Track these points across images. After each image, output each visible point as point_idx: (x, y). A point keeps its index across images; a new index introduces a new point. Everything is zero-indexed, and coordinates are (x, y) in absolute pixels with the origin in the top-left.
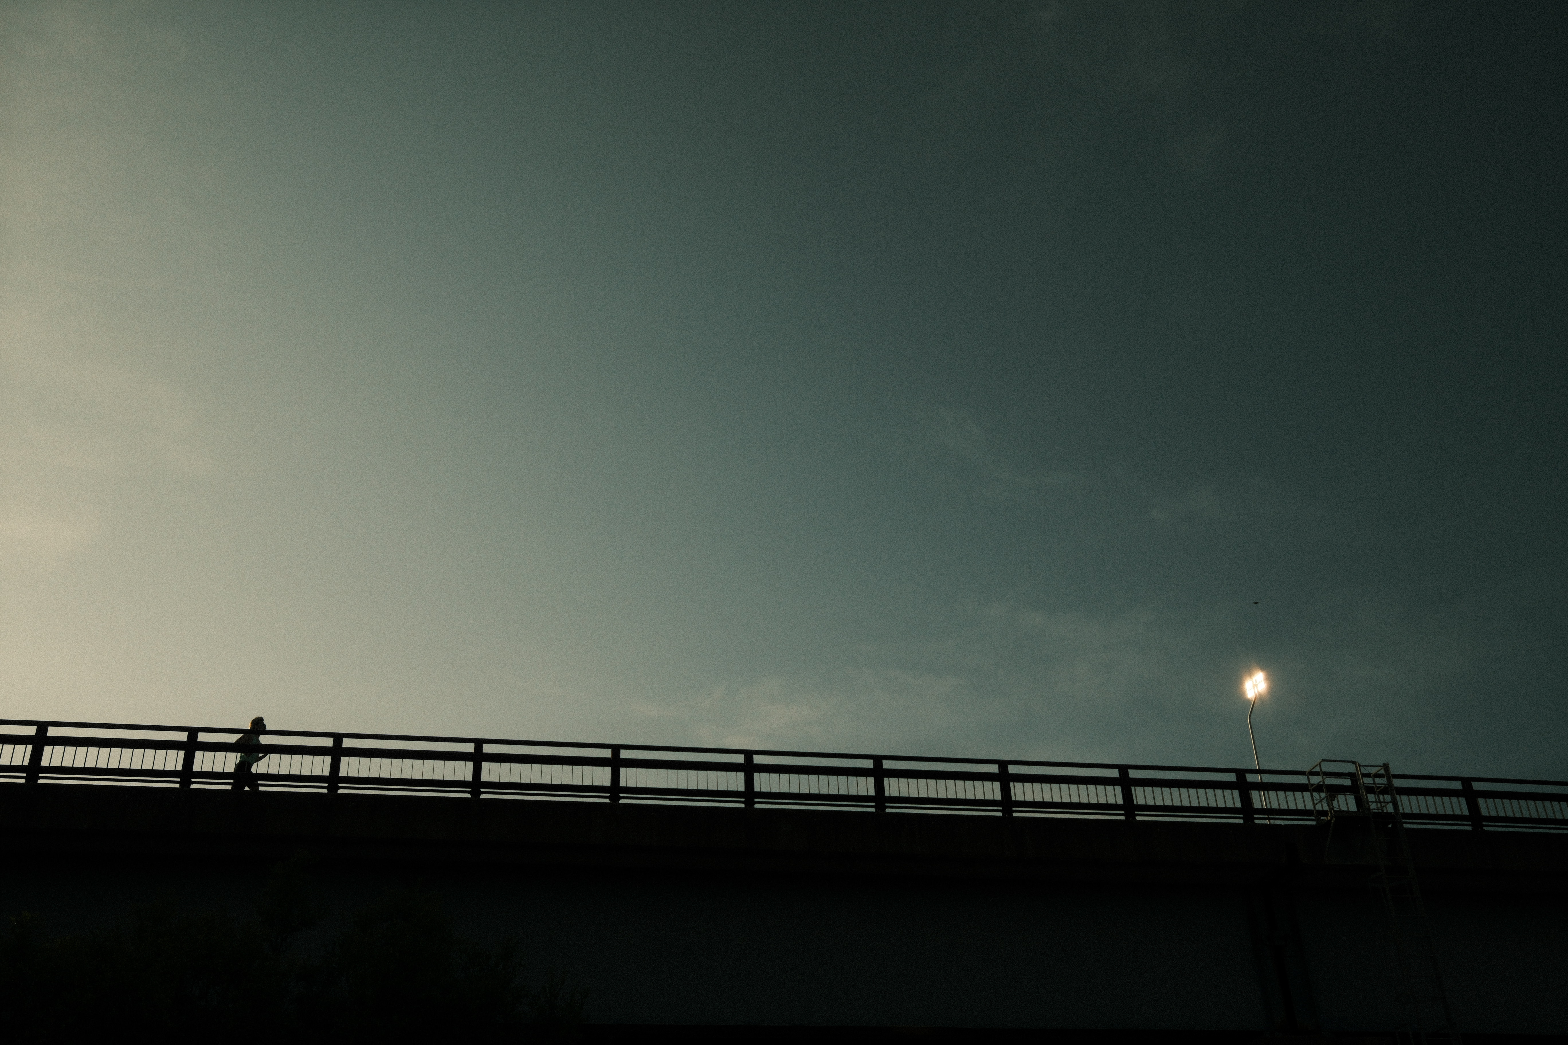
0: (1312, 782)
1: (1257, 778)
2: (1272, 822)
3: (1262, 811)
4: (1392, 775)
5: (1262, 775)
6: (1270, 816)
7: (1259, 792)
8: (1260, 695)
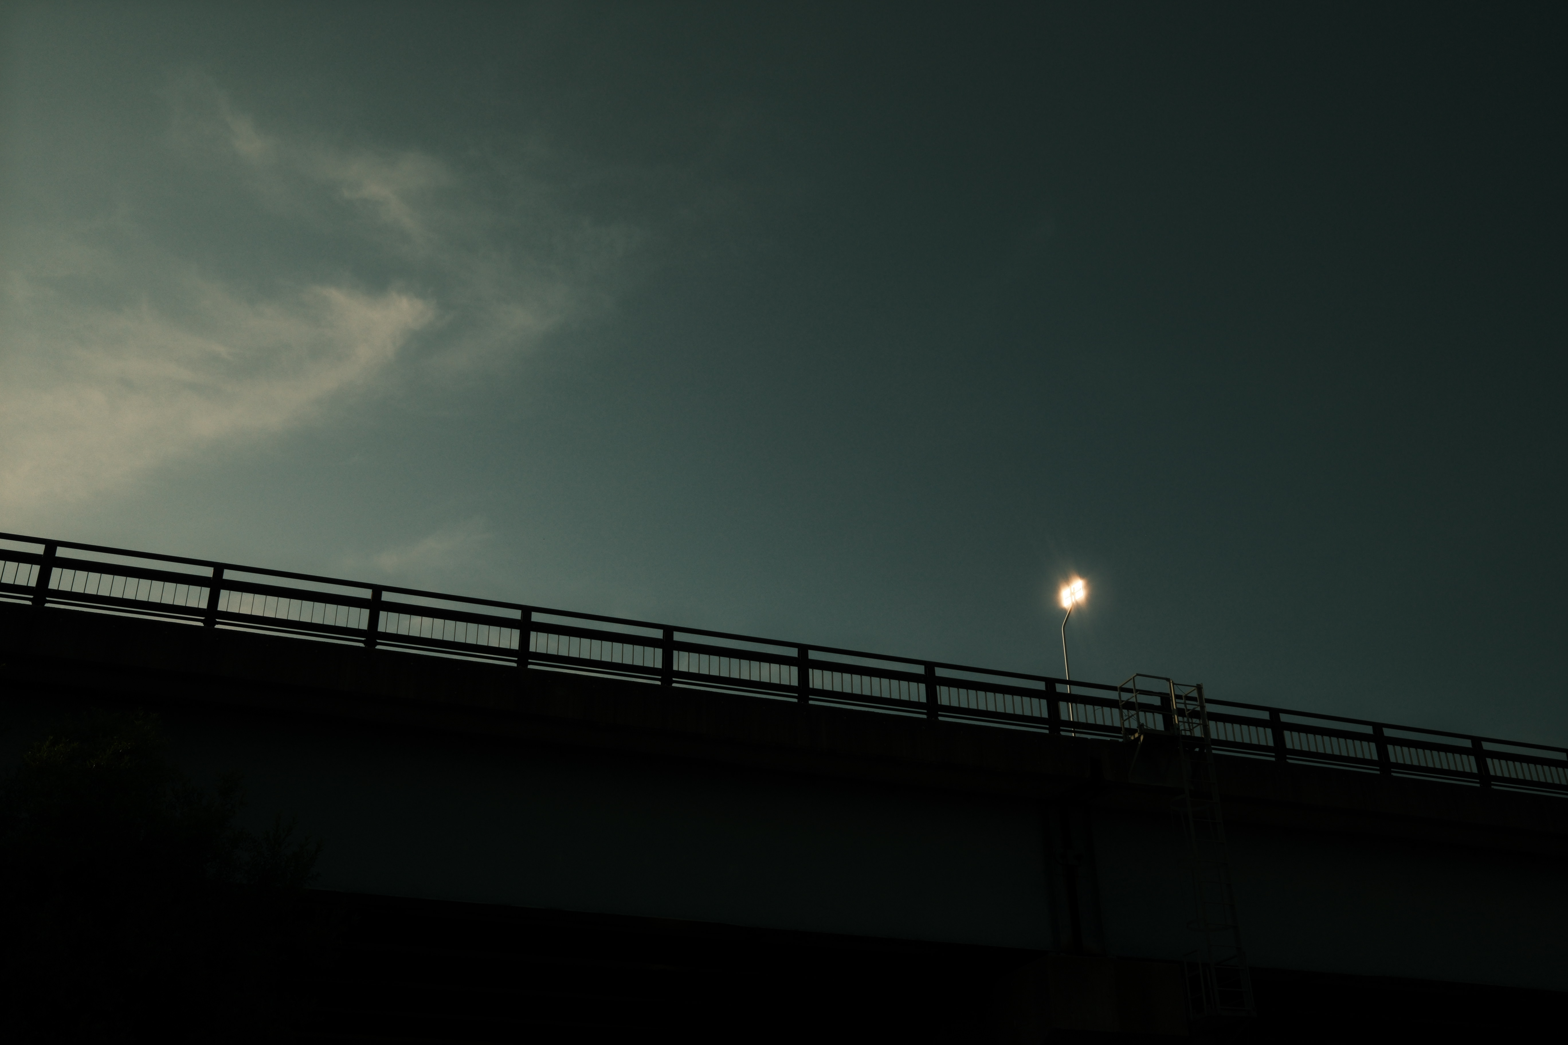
0: (1123, 699)
1: (1068, 689)
2: (1078, 735)
3: (1069, 724)
4: (1205, 699)
5: (1071, 686)
6: (1076, 730)
7: (1068, 703)
8: (1077, 603)
